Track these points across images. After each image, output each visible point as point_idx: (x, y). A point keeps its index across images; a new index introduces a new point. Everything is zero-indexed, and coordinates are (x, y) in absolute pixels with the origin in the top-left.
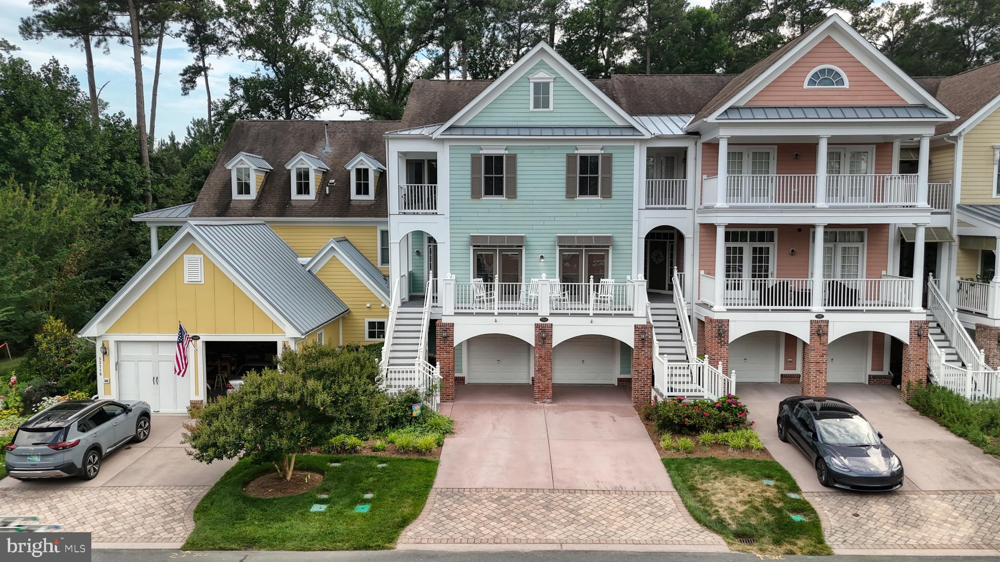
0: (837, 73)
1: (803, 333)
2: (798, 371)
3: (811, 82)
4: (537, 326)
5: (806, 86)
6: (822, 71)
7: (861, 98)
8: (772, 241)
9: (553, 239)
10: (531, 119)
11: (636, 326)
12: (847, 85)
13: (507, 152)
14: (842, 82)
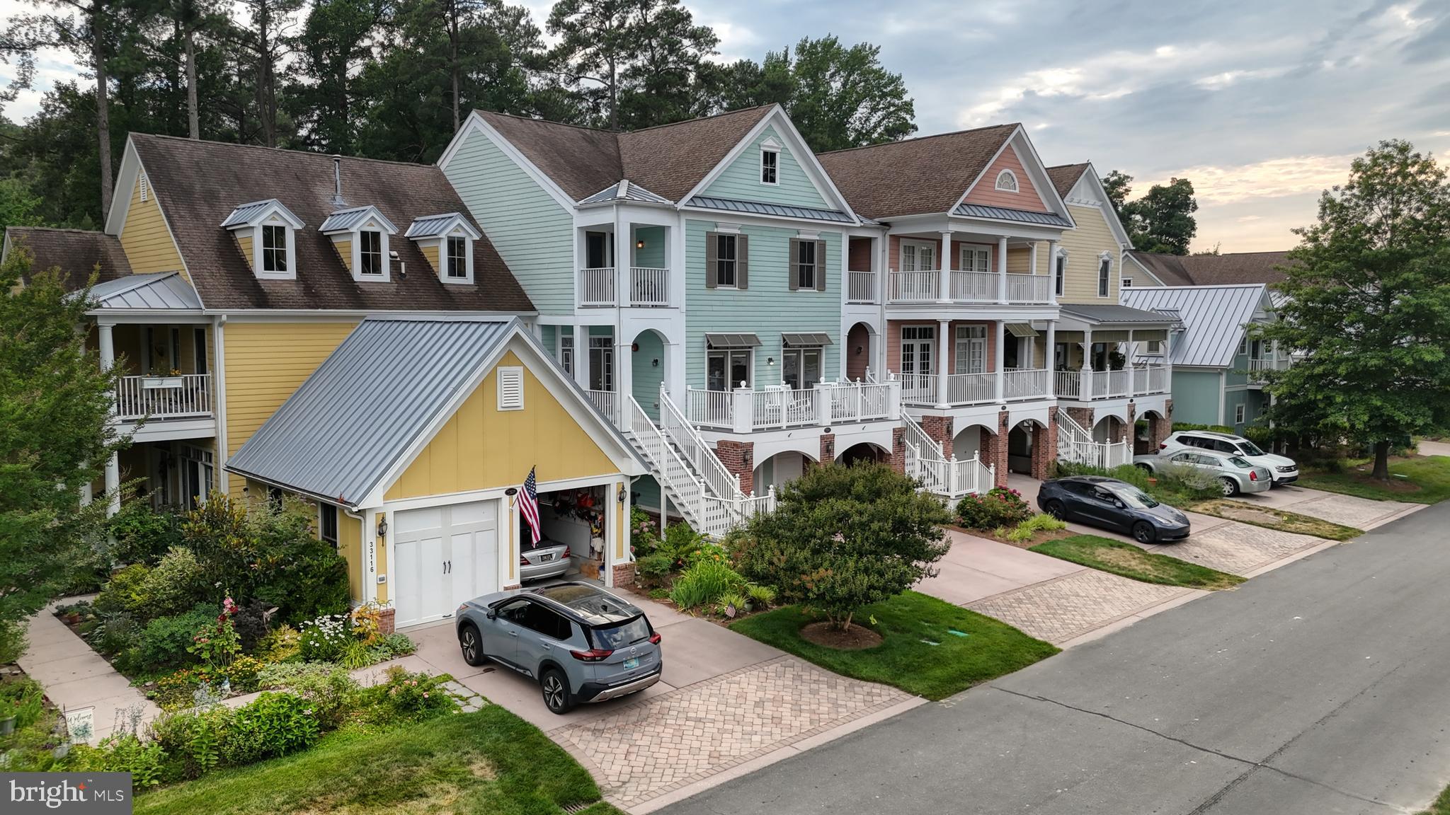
0: (1012, 178)
3: (999, 185)
4: (822, 438)
6: (1005, 175)
7: (1024, 203)
9: (778, 338)
10: (761, 194)
13: (739, 232)
14: (1014, 187)
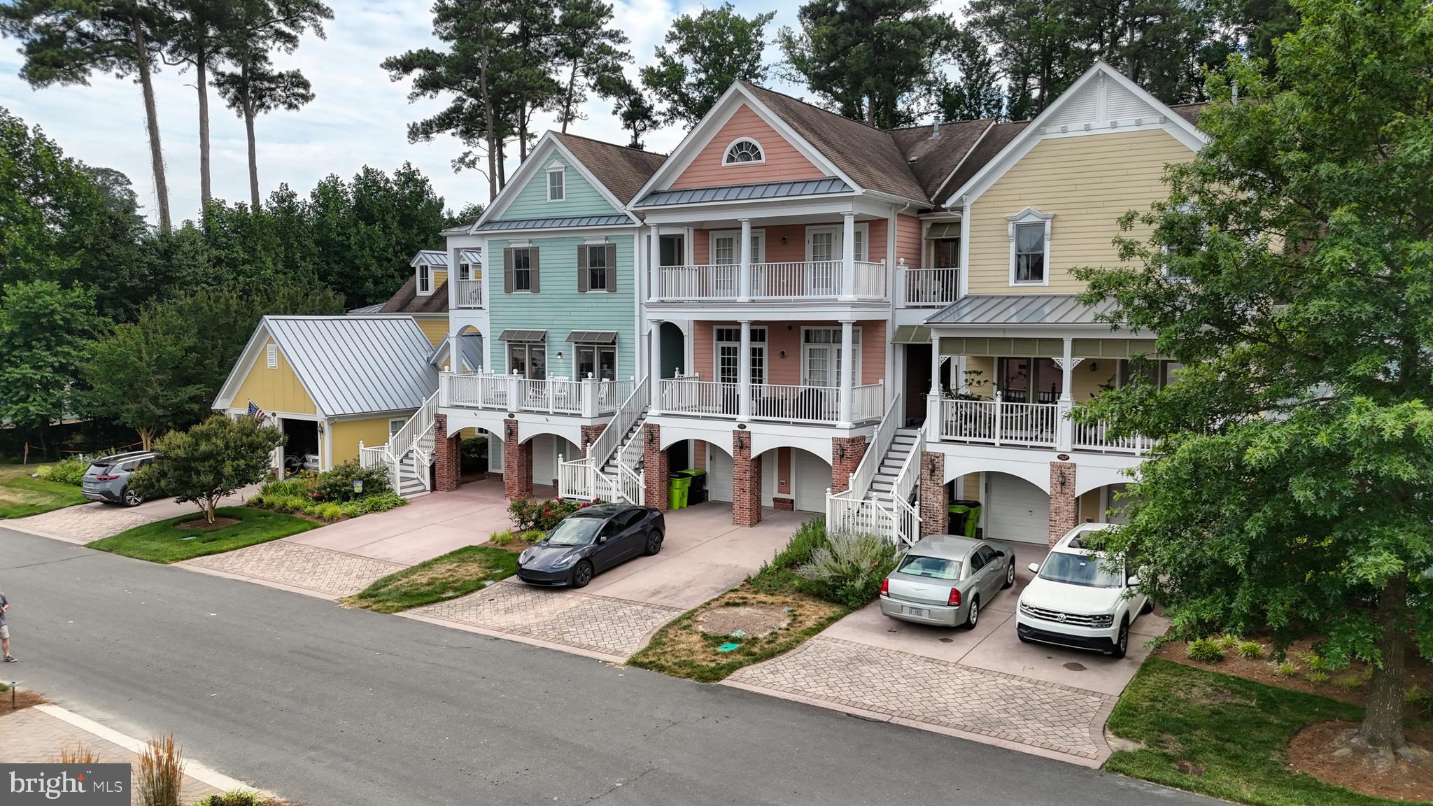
0: (754, 146)
1: (728, 446)
2: (792, 496)
3: (731, 159)
4: (506, 421)
5: (724, 163)
6: (740, 145)
7: (777, 173)
8: (764, 340)
9: (570, 335)
10: (549, 210)
11: (582, 427)
12: (763, 160)
13: (532, 246)
14: (758, 157)
